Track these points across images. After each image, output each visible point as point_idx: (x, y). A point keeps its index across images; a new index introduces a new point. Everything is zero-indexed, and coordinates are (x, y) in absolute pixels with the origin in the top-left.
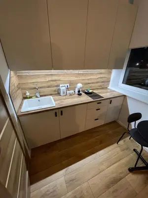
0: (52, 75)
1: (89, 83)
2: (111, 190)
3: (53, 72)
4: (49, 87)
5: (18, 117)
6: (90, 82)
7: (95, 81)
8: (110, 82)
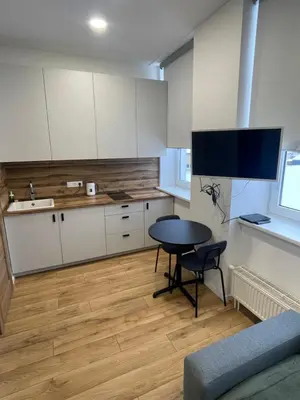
7: (129, 176)
8: (158, 177)
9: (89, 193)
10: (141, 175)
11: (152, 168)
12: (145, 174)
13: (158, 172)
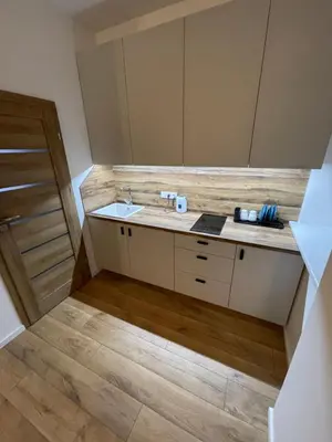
0: (150, 173)
1: (222, 199)
2: (108, 385)
3: (154, 169)
4: (146, 192)
5: (87, 217)
6: (225, 196)
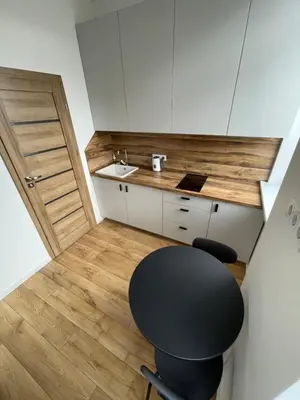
0: (144, 138)
1: (205, 161)
6: (208, 158)
7: (220, 158)
8: (271, 168)
9: (155, 170)
10: (240, 159)
11: (267, 154)
12: (248, 160)
13: (274, 160)
